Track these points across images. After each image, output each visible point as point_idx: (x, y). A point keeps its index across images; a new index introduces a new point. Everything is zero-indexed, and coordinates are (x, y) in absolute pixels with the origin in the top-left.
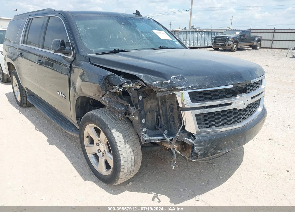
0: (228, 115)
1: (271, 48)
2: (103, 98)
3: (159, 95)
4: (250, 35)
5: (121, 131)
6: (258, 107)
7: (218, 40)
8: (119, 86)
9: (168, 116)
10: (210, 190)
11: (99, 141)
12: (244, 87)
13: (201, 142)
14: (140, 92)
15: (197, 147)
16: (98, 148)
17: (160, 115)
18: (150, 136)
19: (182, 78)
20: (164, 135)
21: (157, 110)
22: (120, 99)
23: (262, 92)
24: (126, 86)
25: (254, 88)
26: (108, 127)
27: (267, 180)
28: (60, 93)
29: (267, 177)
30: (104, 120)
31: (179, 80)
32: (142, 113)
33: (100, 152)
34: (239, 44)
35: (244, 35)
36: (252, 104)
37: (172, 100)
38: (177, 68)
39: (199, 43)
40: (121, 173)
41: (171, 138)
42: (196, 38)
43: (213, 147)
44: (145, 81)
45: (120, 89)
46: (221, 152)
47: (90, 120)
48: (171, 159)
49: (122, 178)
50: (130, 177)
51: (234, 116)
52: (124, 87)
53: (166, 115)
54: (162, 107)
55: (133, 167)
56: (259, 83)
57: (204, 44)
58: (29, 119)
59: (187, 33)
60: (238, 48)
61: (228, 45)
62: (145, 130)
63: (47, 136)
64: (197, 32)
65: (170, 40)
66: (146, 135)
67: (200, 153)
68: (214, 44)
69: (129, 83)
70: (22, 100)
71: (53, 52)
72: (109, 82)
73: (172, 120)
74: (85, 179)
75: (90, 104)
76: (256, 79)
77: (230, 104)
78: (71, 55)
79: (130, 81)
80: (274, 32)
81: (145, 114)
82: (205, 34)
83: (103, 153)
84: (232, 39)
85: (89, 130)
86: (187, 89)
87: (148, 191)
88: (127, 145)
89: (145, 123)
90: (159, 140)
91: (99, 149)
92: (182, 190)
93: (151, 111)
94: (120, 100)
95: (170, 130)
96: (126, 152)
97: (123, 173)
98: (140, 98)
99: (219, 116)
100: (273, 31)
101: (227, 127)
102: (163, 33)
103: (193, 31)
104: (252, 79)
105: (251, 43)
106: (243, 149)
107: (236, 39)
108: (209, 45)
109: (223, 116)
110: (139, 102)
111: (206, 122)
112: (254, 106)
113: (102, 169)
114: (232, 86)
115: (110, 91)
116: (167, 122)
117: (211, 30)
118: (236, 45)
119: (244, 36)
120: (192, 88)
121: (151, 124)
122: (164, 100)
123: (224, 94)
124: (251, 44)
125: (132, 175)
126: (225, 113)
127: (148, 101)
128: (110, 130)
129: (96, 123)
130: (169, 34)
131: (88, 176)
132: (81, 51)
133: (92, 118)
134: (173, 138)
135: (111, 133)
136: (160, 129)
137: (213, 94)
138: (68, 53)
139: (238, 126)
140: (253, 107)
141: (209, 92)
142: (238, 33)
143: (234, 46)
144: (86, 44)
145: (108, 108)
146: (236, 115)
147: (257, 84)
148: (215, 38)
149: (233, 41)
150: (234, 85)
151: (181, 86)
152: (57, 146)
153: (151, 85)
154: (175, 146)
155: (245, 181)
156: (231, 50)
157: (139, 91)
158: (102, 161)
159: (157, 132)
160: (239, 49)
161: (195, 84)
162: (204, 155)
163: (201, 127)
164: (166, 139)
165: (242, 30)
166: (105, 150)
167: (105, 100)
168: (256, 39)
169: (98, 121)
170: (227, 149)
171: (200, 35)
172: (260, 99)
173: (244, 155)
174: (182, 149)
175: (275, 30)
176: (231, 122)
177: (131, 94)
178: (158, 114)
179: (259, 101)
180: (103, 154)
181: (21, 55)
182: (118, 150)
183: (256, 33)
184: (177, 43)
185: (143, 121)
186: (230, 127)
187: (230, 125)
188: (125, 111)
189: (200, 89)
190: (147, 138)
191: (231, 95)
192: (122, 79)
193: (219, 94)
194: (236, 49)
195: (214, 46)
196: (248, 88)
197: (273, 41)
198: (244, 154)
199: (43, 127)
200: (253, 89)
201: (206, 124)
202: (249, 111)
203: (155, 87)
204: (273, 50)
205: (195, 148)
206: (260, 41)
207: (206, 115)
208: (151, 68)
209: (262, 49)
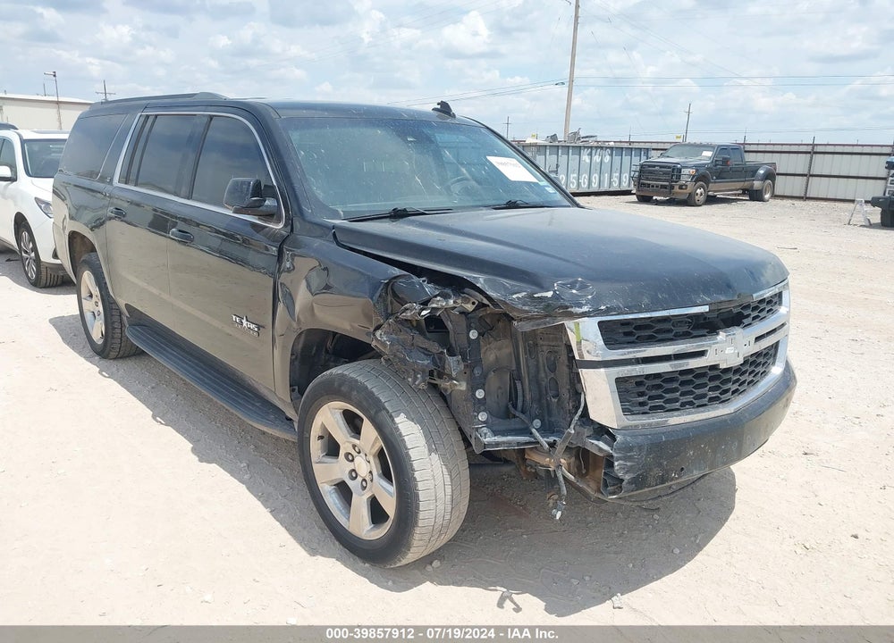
0: (698, 382)
1: (805, 198)
2: (378, 333)
3: (522, 327)
4: (742, 158)
5: (419, 421)
6: (774, 363)
7: (651, 172)
8: (422, 304)
9: (543, 383)
10: (651, 582)
11: (354, 446)
12: (735, 311)
13: (631, 449)
14: (472, 320)
15: (621, 462)
16: (350, 466)
17: (520, 379)
18: (495, 433)
19: (583, 287)
20: (534, 431)
21: (514, 368)
22: (422, 338)
23: (783, 325)
24: (439, 303)
25: (762, 315)
26: (385, 409)
27: (801, 559)
28: (244, 321)
29: (799, 551)
30: (374, 390)
31: (574, 291)
32: (477, 372)
33: (356, 477)
34: (710, 185)
35: (726, 158)
36: (758, 354)
37: (553, 341)
38: (568, 261)
39: (594, 180)
40: (417, 530)
41: (551, 439)
42: (585, 167)
43: (660, 465)
44: (490, 293)
45: (424, 313)
46: (680, 477)
47: (334, 391)
48: (548, 496)
49: (419, 546)
50: (439, 544)
51: (712, 384)
52: (434, 305)
53: (536, 381)
54: (527, 359)
55: (448, 517)
56: (774, 300)
57: (610, 183)
58: (131, 393)
59: (560, 151)
60: (708, 196)
61: (681, 187)
62: (483, 417)
63: (190, 439)
64: (588, 147)
65: (534, 183)
66: (485, 430)
67: (627, 477)
68: (640, 185)
69: (446, 297)
70: (109, 339)
71: (230, 213)
72: (395, 295)
73: (554, 392)
74: (313, 552)
75: (327, 352)
76: (767, 291)
77: (702, 354)
78: (279, 221)
79: (448, 291)
80: (813, 151)
81: (485, 376)
82: (611, 155)
83: (364, 480)
84: (692, 171)
85: (329, 417)
86: (597, 312)
87: (486, 584)
88: (435, 457)
89: (484, 398)
90: (519, 444)
91: (354, 470)
92: (575, 582)
93: (498, 369)
94: (421, 341)
95: (546, 418)
96: (433, 476)
97: (423, 531)
98: (473, 335)
99: (675, 385)
100: (809, 149)
101: (693, 413)
102: (514, 165)
103: (576, 145)
104: (756, 292)
105: (746, 183)
106: (734, 478)
107: (702, 171)
108: (625, 187)
109: (683, 383)
110: (469, 344)
111: (641, 399)
112: (761, 360)
113: (360, 524)
114: (706, 309)
115: (397, 317)
116: (540, 398)
117: (630, 143)
118: (703, 187)
119: (725, 161)
120: (607, 312)
121: (498, 403)
122: (532, 340)
123: (685, 329)
124: (746, 185)
125: (445, 539)
126: (690, 377)
127: (489, 344)
128: (391, 416)
129: (353, 397)
130: (529, 166)
131: (319, 544)
132: (307, 210)
133: (340, 386)
134: (556, 439)
135: (395, 423)
136: (522, 416)
137: (659, 326)
138: (271, 216)
139: (721, 410)
140: (759, 364)
141: (648, 322)
142: (708, 154)
143: (699, 191)
144: (320, 194)
145: (387, 361)
146: (717, 383)
147: (769, 302)
148: (642, 166)
149: (694, 176)
150: (710, 304)
151: (580, 306)
152: (221, 465)
153: (505, 303)
154: (562, 461)
155: (741, 561)
156: (688, 202)
157: (471, 318)
158: (360, 502)
159: (513, 424)
160: (711, 200)
161: (615, 303)
162: (639, 482)
163: (630, 411)
164: (538, 443)
165: (719, 146)
166: (371, 472)
167: (381, 339)
168: (761, 172)
169: (357, 392)
170: (696, 469)
171: (597, 159)
172: (777, 343)
173: (737, 495)
174: (579, 468)
175: (814, 145)
176: (705, 401)
177: (449, 325)
178: (516, 377)
179: (776, 346)
180: (364, 483)
181: (120, 214)
182: (413, 470)
183: (759, 154)
184: (551, 190)
185: (480, 394)
186: (703, 412)
187: (701, 409)
188: (432, 367)
189: (627, 314)
190: (490, 439)
191: (705, 332)
192: (429, 288)
193: (674, 326)
194: (702, 198)
195: (638, 190)
196: (746, 313)
197: (811, 178)
198: (736, 491)
199: (173, 415)
200: (758, 317)
201: (642, 404)
202: (750, 374)
203: (514, 309)
204: (811, 203)
205: (616, 464)
206: (771, 176)
207: (640, 381)
208: (501, 261)
209: (779, 201)
